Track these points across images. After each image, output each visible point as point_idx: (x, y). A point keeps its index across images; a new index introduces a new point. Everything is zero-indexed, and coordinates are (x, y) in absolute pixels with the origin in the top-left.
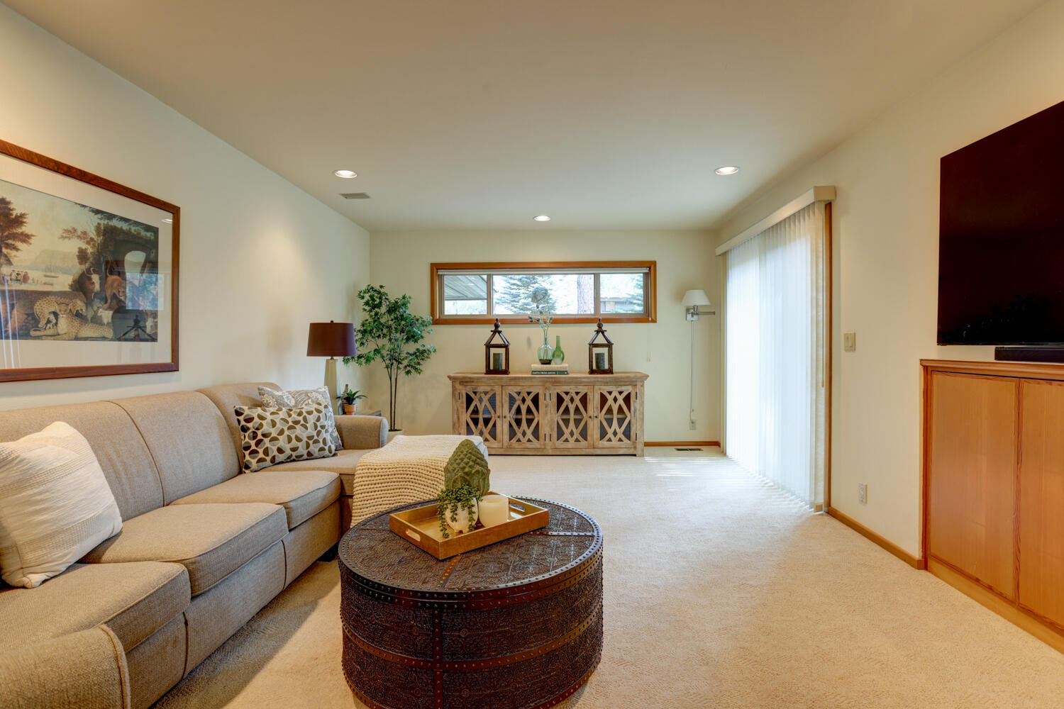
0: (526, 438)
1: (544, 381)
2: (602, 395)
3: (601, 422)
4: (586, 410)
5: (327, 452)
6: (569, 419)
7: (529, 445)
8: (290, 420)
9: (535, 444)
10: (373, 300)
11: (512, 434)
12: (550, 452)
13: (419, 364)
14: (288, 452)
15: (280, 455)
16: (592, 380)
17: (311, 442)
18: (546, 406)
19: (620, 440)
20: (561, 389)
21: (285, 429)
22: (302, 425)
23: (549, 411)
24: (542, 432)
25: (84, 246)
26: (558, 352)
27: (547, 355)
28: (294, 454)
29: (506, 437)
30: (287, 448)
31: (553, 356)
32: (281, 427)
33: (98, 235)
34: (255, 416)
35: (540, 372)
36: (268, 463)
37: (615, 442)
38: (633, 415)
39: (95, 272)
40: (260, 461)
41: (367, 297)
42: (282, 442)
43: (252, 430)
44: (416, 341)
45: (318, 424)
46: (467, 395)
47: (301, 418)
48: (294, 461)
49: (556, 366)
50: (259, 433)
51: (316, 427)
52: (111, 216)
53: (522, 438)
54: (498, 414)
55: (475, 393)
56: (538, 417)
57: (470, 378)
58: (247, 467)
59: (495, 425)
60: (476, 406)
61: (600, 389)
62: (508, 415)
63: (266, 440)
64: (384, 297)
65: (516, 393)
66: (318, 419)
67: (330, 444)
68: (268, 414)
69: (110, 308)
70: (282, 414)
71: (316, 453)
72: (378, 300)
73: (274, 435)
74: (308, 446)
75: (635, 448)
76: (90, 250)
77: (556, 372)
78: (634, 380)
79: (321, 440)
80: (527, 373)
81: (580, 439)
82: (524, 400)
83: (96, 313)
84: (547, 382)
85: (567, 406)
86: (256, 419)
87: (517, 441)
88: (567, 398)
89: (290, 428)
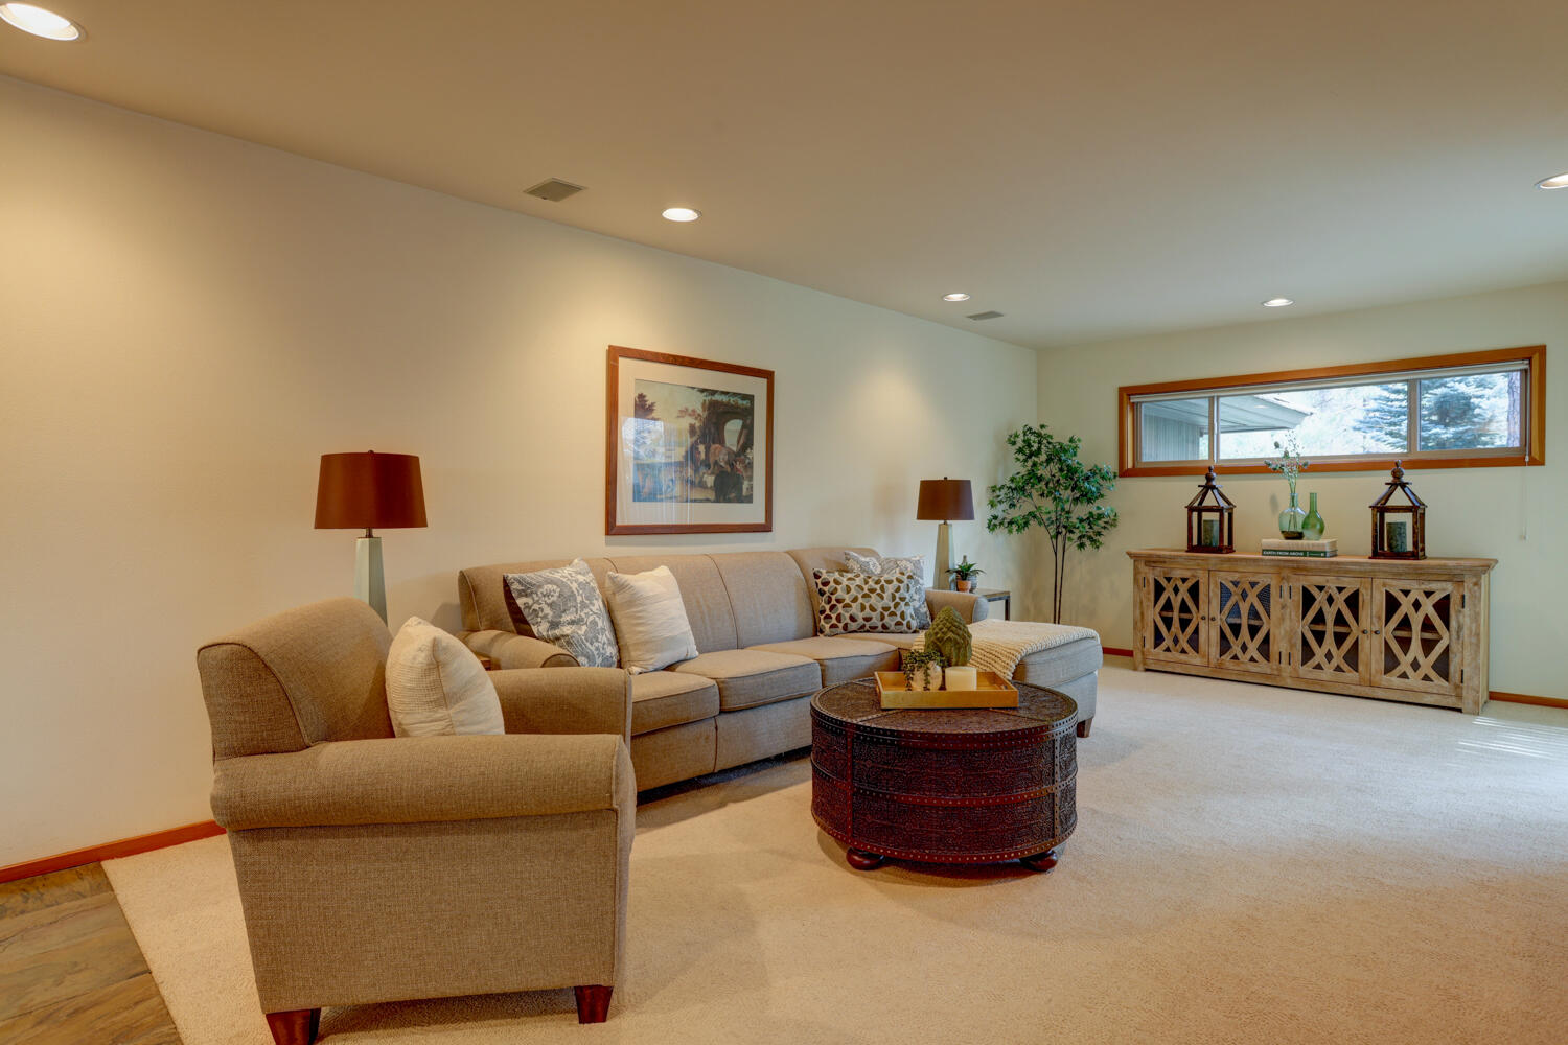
0: (1248, 656)
1: (1279, 568)
2: (1389, 596)
3: (1386, 643)
4: (1356, 618)
5: (905, 628)
6: (1324, 633)
7: (1252, 667)
8: (866, 587)
9: (1262, 666)
10: (1029, 446)
11: (1225, 646)
12: (1289, 683)
13: (1099, 534)
14: (861, 621)
15: (853, 624)
16: (1370, 568)
17: (886, 614)
18: (1283, 607)
19: (1426, 678)
20: (1311, 581)
21: (860, 596)
22: (878, 594)
23: (1287, 616)
24: (1274, 648)
25: (693, 421)
26: (1313, 521)
27: (1295, 526)
28: (868, 624)
29: (1215, 650)
30: (860, 616)
31: (1305, 525)
32: (855, 593)
33: (704, 410)
34: (831, 580)
35: (1276, 551)
36: (840, 630)
37: (1414, 680)
38: (1454, 633)
39: (702, 443)
40: (833, 626)
41: (1020, 444)
42: (855, 609)
43: (828, 594)
44: (1089, 501)
45: (897, 595)
46: (1156, 582)
47: (878, 587)
48: (868, 631)
49: (1311, 542)
50: (834, 597)
51: (894, 598)
52: (713, 392)
53: (1240, 655)
54: (1202, 613)
55: (1168, 579)
56: (1269, 623)
57: (1159, 556)
58: (822, 632)
59: (1196, 631)
60: (1169, 599)
61: (1384, 585)
62: (1218, 617)
63: (840, 606)
64: (1045, 441)
65: (1232, 582)
66: (898, 590)
67: (909, 618)
68: (845, 579)
69: (712, 474)
70: (858, 581)
71: (892, 628)
72: (1035, 446)
73: (847, 601)
74: (883, 618)
75: (1460, 697)
76: (698, 425)
77: (1305, 553)
78: (1456, 572)
79: (898, 613)
80: (1256, 553)
81: (1345, 666)
82: (1244, 595)
83: (702, 478)
84: (1284, 567)
85: (1321, 611)
86: (832, 584)
87: (1232, 658)
88: (1320, 597)
89: (864, 596)
